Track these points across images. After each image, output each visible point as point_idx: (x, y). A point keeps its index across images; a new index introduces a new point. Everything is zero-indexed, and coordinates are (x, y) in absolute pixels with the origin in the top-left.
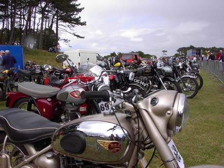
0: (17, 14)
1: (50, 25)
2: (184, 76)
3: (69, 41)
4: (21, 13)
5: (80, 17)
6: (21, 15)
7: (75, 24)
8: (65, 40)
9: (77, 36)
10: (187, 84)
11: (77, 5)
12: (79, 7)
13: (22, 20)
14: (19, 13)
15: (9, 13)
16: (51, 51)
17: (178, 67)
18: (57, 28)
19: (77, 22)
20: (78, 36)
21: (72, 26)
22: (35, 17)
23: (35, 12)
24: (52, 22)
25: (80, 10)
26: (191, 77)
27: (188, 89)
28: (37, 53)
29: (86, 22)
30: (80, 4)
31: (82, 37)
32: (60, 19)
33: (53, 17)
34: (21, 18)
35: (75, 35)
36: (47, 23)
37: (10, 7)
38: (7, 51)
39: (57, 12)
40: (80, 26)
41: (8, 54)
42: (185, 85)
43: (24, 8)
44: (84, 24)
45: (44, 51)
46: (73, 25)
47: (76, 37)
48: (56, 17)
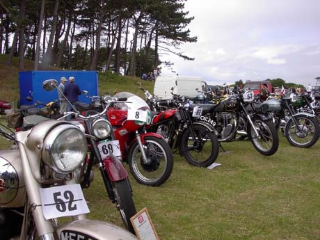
0: (105, 29)
1: (147, 42)
2: (299, 114)
3: (173, 64)
4: (109, 28)
5: (189, 31)
6: (109, 30)
7: (180, 40)
8: (167, 63)
9: (183, 57)
10: (301, 126)
11: (185, 14)
12: (187, 17)
13: (111, 36)
14: (107, 28)
15: (95, 29)
16: (145, 79)
17: (289, 101)
18: (156, 46)
19: (185, 37)
20: (186, 57)
21: (177, 43)
22: (127, 33)
23: (128, 26)
24: (151, 39)
25: (189, 21)
26: (308, 115)
27: (303, 133)
28: (125, 82)
29: (196, 38)
30: (188, 13)
31: (191, 59)
32: (160, 34)
33: (152, 32)
34: (109, 35)
35: (181, 56)
36: (144, 40)
37: (95, 20)
38: (71, 78)
39: (157, 24)
40: (188, 43)
41: (72, 82)
42: (298, 128)
43: (113, 21)
44: (194, 40)
45: (135, 78)
46: (178, 41)
47: (183, 59)
48: (155, 32)
